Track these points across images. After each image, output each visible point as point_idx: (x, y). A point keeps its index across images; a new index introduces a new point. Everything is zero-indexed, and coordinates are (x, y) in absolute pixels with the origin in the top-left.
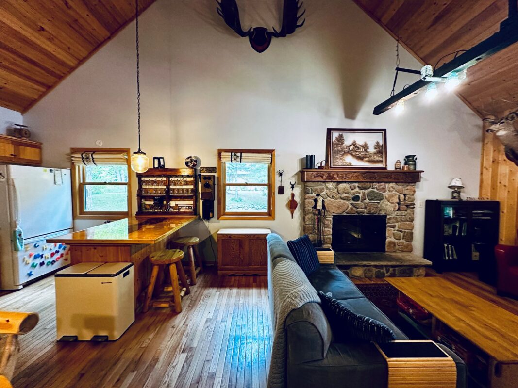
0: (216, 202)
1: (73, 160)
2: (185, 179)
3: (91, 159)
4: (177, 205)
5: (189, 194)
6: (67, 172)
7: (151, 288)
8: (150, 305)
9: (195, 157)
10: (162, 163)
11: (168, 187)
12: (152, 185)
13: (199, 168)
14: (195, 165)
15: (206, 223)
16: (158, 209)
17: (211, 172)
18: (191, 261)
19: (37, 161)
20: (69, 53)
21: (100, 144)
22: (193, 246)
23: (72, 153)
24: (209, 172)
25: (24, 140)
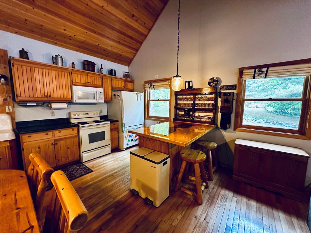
0: (233, 116)
1: (145, 88)
2: (207, 96)
3: (153, 86)
4: (200, 115)
5: (210, 108)
6: (142, 94)
7: (180, 176)
8: (179, 187)
9: (217, 78)
10: (191, 85)
11: (194, 102)
12: (184, 101)
13: (220, 87)
14: (216, 85)
15: (223, 132)
16: (186, 117)
17: (231, 90)
18: (210, 162)
19: (132, 89)
20: (144, 26)
21: (157, 77)
22: (211, 150)
23: (145, 84)
24: (229, 90)
25: (128, 79)
